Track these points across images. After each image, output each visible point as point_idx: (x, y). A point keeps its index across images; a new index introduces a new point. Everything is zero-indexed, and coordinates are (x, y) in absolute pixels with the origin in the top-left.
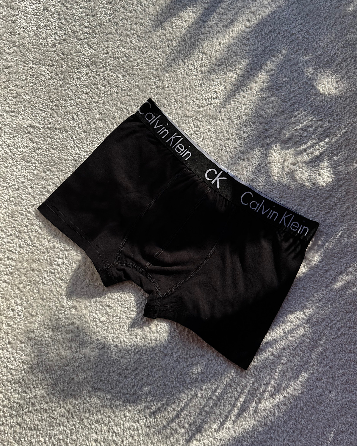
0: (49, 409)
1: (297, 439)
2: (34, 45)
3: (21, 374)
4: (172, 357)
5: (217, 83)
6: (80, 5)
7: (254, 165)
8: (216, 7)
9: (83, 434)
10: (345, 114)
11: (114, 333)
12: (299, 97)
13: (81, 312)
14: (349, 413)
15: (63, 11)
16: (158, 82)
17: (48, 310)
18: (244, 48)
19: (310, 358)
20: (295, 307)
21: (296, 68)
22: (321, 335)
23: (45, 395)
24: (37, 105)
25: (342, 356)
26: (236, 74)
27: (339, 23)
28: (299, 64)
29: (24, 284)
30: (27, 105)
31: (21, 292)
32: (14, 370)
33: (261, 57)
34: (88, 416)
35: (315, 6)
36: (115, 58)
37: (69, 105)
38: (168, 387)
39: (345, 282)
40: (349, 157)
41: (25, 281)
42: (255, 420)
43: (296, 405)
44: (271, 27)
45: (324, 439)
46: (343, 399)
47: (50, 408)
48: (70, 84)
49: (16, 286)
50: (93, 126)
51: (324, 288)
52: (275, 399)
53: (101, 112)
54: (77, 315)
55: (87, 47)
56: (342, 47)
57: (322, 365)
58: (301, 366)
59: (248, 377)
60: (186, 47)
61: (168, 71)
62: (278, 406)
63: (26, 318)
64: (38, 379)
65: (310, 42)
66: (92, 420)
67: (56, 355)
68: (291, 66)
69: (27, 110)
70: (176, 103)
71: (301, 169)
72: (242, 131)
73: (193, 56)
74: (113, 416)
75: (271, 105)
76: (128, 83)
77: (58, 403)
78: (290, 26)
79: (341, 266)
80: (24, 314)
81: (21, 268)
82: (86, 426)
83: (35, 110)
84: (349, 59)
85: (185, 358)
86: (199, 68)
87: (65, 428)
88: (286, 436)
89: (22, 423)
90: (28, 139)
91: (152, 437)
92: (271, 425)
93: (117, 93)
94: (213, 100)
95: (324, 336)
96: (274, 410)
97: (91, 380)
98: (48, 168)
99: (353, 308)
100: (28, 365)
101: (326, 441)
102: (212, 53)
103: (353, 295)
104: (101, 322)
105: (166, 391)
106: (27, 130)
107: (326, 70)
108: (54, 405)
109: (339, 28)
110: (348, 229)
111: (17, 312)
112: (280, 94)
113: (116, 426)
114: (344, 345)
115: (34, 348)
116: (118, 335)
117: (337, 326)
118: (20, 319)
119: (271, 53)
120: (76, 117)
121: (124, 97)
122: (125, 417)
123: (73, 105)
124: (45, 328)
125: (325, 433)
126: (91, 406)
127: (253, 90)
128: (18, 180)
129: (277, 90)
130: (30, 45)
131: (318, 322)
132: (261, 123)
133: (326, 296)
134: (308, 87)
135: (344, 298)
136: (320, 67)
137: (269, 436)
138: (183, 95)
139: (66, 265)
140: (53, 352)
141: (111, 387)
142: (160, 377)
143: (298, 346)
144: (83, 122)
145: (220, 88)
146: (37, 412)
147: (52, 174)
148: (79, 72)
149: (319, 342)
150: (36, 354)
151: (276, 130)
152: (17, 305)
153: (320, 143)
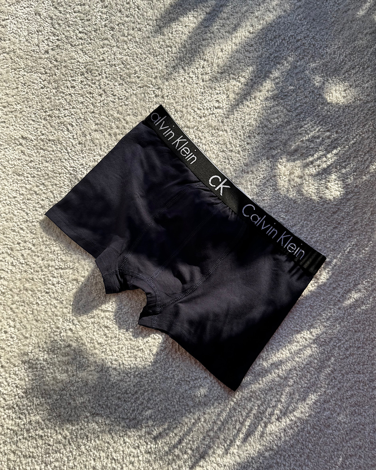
0: (45, 436)
1: (305, 464)
2: (25, 51)
3: (15, 399)
4: (173, 380)
5: (219, 92)
6: (74, 9)
7: (259, 178)
8: (217, 11)
9: (80, 462)
10: (353, 124)
11: (112, 355)
12: (306, 107)
13: (78, 333)
14: (358, 436)
15: (55, 15)
16: (157, 90)
17: (42, 332)
18: (248, 55)
19: (317, 379)
20: (301, 327)
21: (302, 76)
22: (328, 356)
23: (41, 421)
24: (29, 115)
25: (350, 377)
26: (240, 82)
27: (347, 28)
28: (305, 72)
29: (17, 305)
30: (18, 115)
31: (14, 313)
32: (7, 395)
33: (266, 64)
34: (86, 442)
35: (322, 11)
36: (111, 66)
37: (63, 115)
38: (169, 411)
39: (354, 300)
40: (358, 170)
41: (18, 302)
42: (260, 444)
43: (303, 429)
44: (276, 32)
45: (332, 464)
46: (351, 421)
47: (46, 434)
48: (64, 93)
49: (9, 306)
50: (88, 137)
51: (332, 307)
52: (281, 422)
53: (96, 122)
54: (74, 336)
55: (82, 53)
56: (350, 54)
57: (330, 387)
58: (308, 388)
59: (253, 399)
60: (186, 54)
61: (168, 79)
62: (285, 430)
63: (20, 340)
64: (33, 404)
65: (317, 49)
66: (89, 447)
67: (52, 379)
68: (297, 73)
69: (19, 120)
70: (177, 112)
71: (307, 183)
72: (246, 143)
73: (193, 63)
74: (112, 442)
75: (276, 115)
76: (125, 92)
77: (54, 429)
78: (295, 32)
79: (350, 283)
80: (17, 336)
81: (13, 288)
82: (84, 453)
83: (28, 121)
84: (357, 67)
85: (187, 381)
86: (200, 76)
87: (61, 455)
88: (293, 461)
89: (16, 450)
90: (20, 151)
91: (153, 463)
92: (277, 449)
93: (114, 102)
94: (215, 110)
95: (332, 356)
96: (280, 433)
97: (89, 405)
98: (41, 182)
99: (362, 327)
100: (22, 389)
101: (334, 465)
102: (213, 60)
103: (362, 313)
104: (98, 344)
105: (168, 415)
106: (19, 141)
107: (334, 78)
108: (50, 431)
109: (347, 33)
110: (356, 244)
111: (10, 335)
112: (286, 103)
113: (115, 452)
114: (352, 366)
115: (29, 371)
116: (116, 357)
117: (345, 346)
118: (13, 341)
119: (276, 60)
120: (70, 127)
121: (121, 106)
122: (125, 443)
123: (68, 116)
124: (40, 351)
125: (333, 457)
126: (89, 432)
127: (257, 99)
128: (10, 195)
129: (282, 99)
130: (21, 51)
131: (325, 342)
132: (265, 134)
133: (333, 315)
134: (315, 96)
135: (352, 316)
136: (327, 75)
137: (275, 461)
138: (183, 104)
139: (62, 285)
140: (48, 376)
141: (110, 412)
142: (161, 401)
143: (305, 367)
144: (78, 133)
145: (222, 97)
146: (32, 439)
147: (45, 188)
148: (73, 80)
149: (327, 363)
150: (30, 378)
151: (282, 142)
152: (10, 327)
153: (328, 155)
